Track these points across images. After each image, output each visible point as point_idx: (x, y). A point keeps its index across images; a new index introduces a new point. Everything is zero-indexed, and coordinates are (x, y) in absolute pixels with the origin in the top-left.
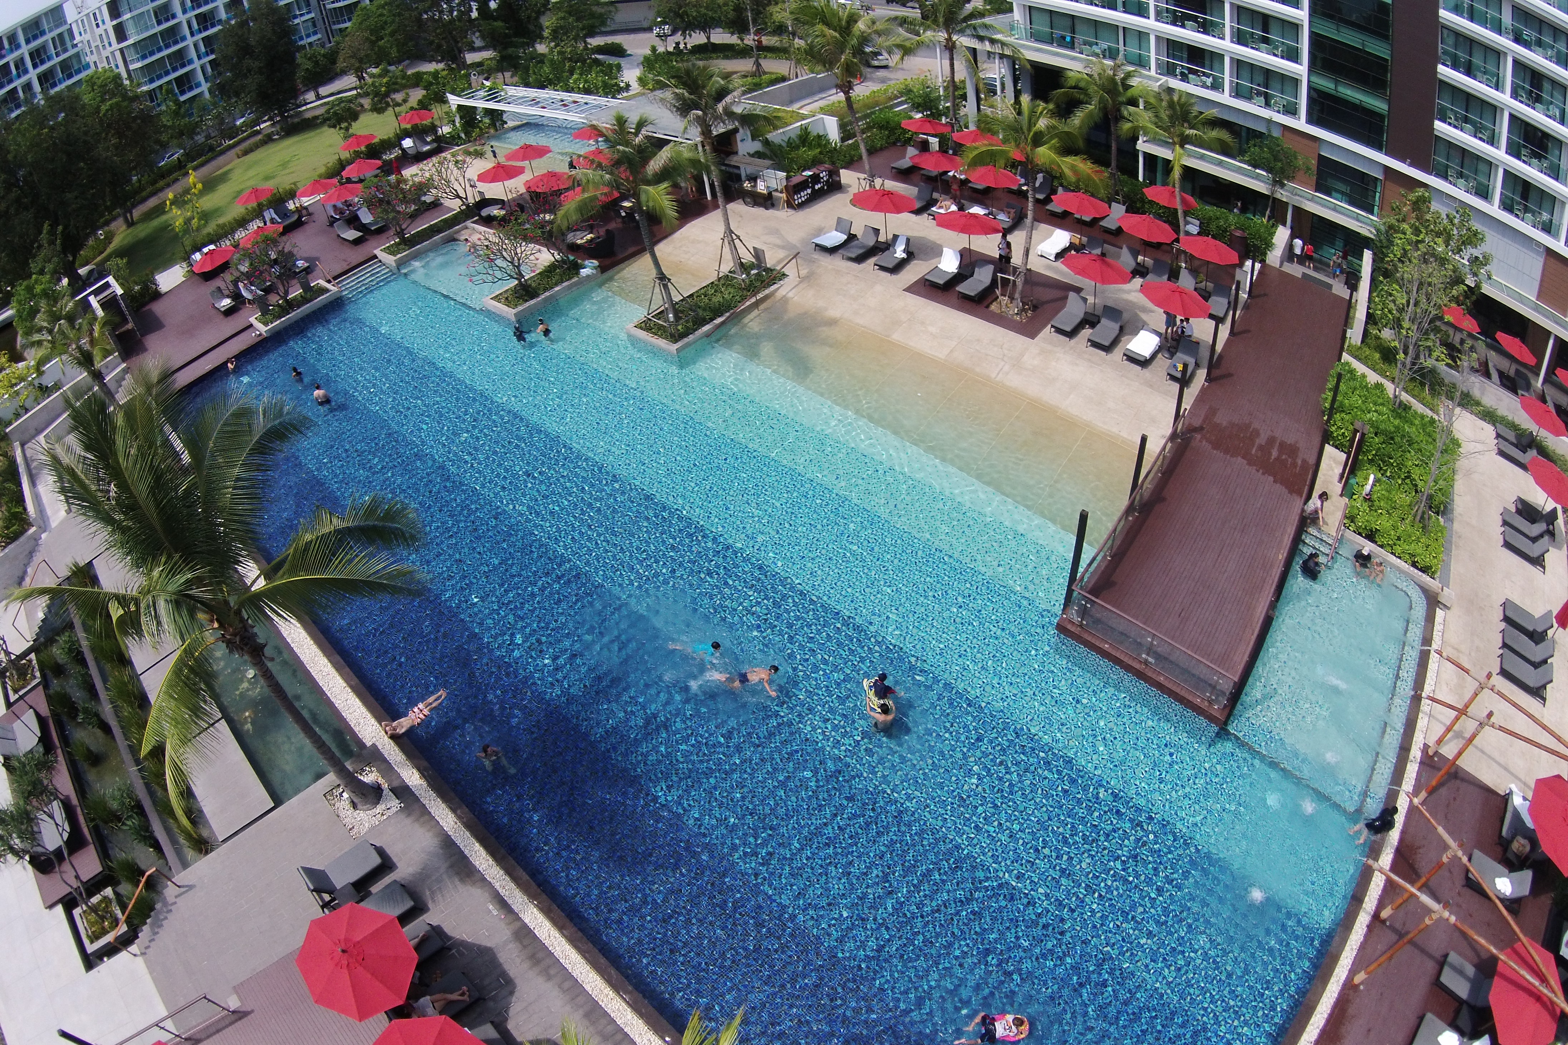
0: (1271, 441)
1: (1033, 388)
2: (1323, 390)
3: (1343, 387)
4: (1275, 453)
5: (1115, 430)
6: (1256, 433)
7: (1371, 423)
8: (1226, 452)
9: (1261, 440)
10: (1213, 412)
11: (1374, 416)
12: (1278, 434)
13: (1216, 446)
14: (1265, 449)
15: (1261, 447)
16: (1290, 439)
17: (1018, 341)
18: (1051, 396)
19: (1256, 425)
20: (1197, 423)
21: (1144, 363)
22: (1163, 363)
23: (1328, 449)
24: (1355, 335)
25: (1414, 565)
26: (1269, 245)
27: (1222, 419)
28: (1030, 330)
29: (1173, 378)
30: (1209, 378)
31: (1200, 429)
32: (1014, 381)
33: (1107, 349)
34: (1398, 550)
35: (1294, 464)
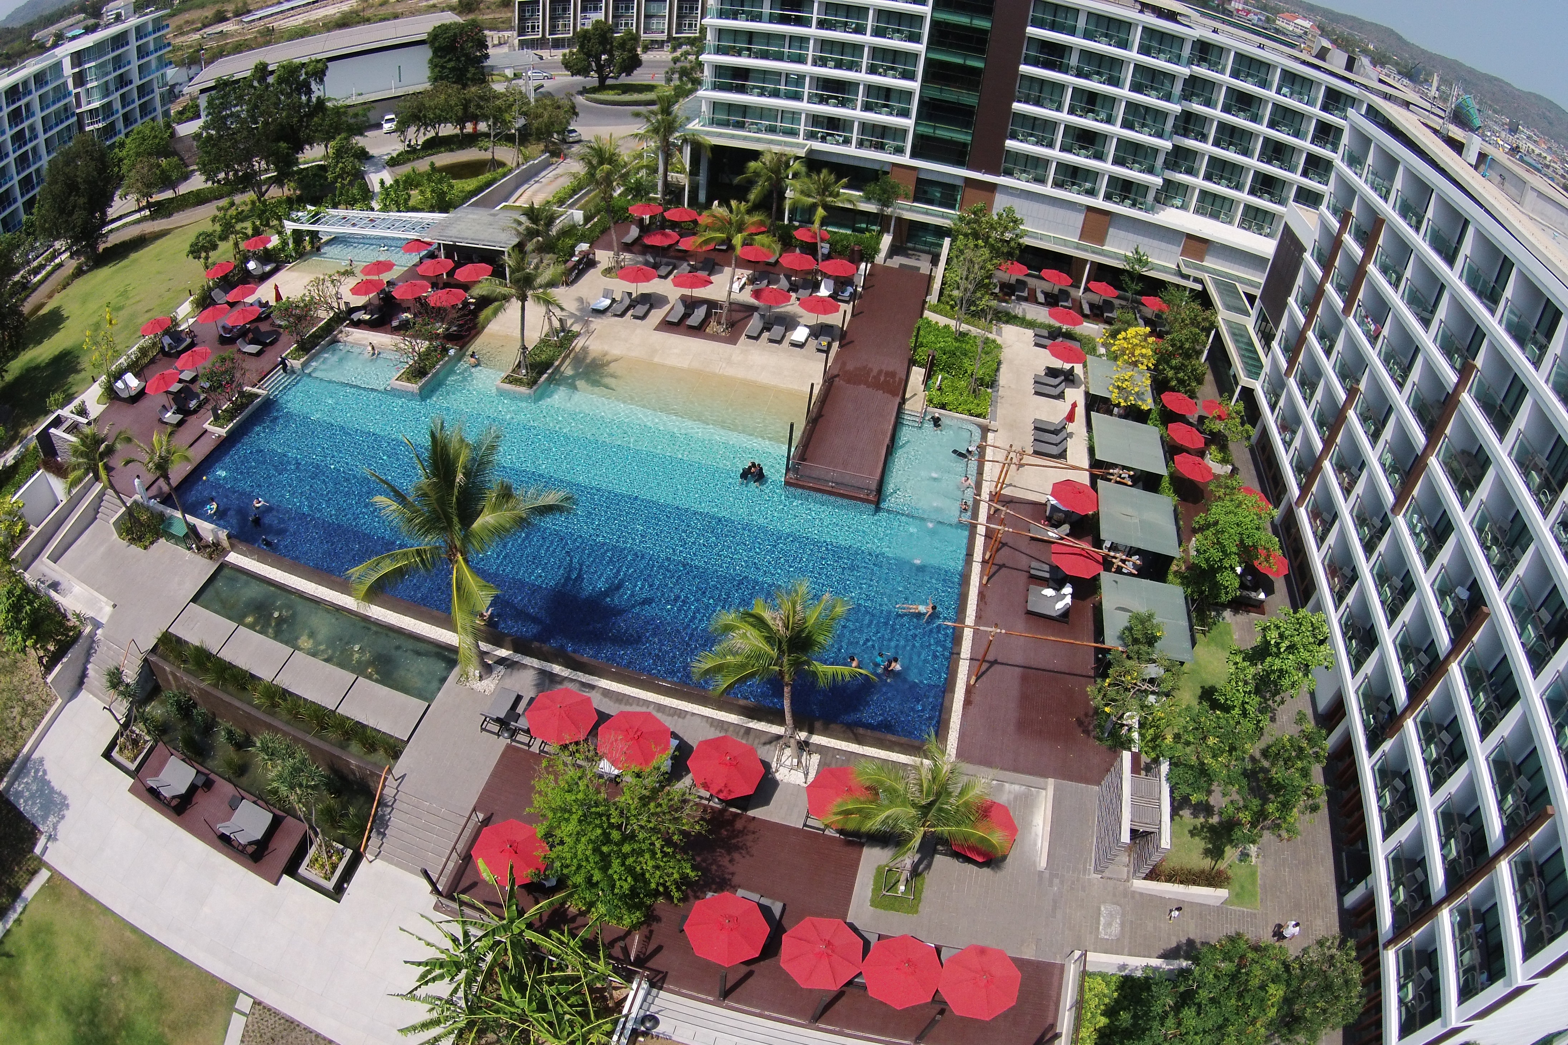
0: (880, 372)
1: (738, 373)
2: (910, 337)
3: (922, 333)
4: (882, 378)
5: (791, 386)
6: (871, 370)
7: (940, 348)
8: (854, 384)
9: (875, 372)
10: (844, 364)
11: (942, 345)
12: (884, 368)
13: (848, 382)
14: (877, 377)
15: (874, 377)
16: (891, 369)
17: (728, 347)
18: (752, 376)
19: (870, 366)
20: (836, 373)
21: (801, 346)
22: (813, 343)
23: (915, 369)
24: (933, 299)
25: (971, 415)
26: (877, 251)
27: (850, 367)
28: (732, 340)
29: (819, 350)
30: (840, 346)
31: (837, 376)
32: (730, 372)
33: (779, 342)
34: (960, 409)
35: (894, 382)
